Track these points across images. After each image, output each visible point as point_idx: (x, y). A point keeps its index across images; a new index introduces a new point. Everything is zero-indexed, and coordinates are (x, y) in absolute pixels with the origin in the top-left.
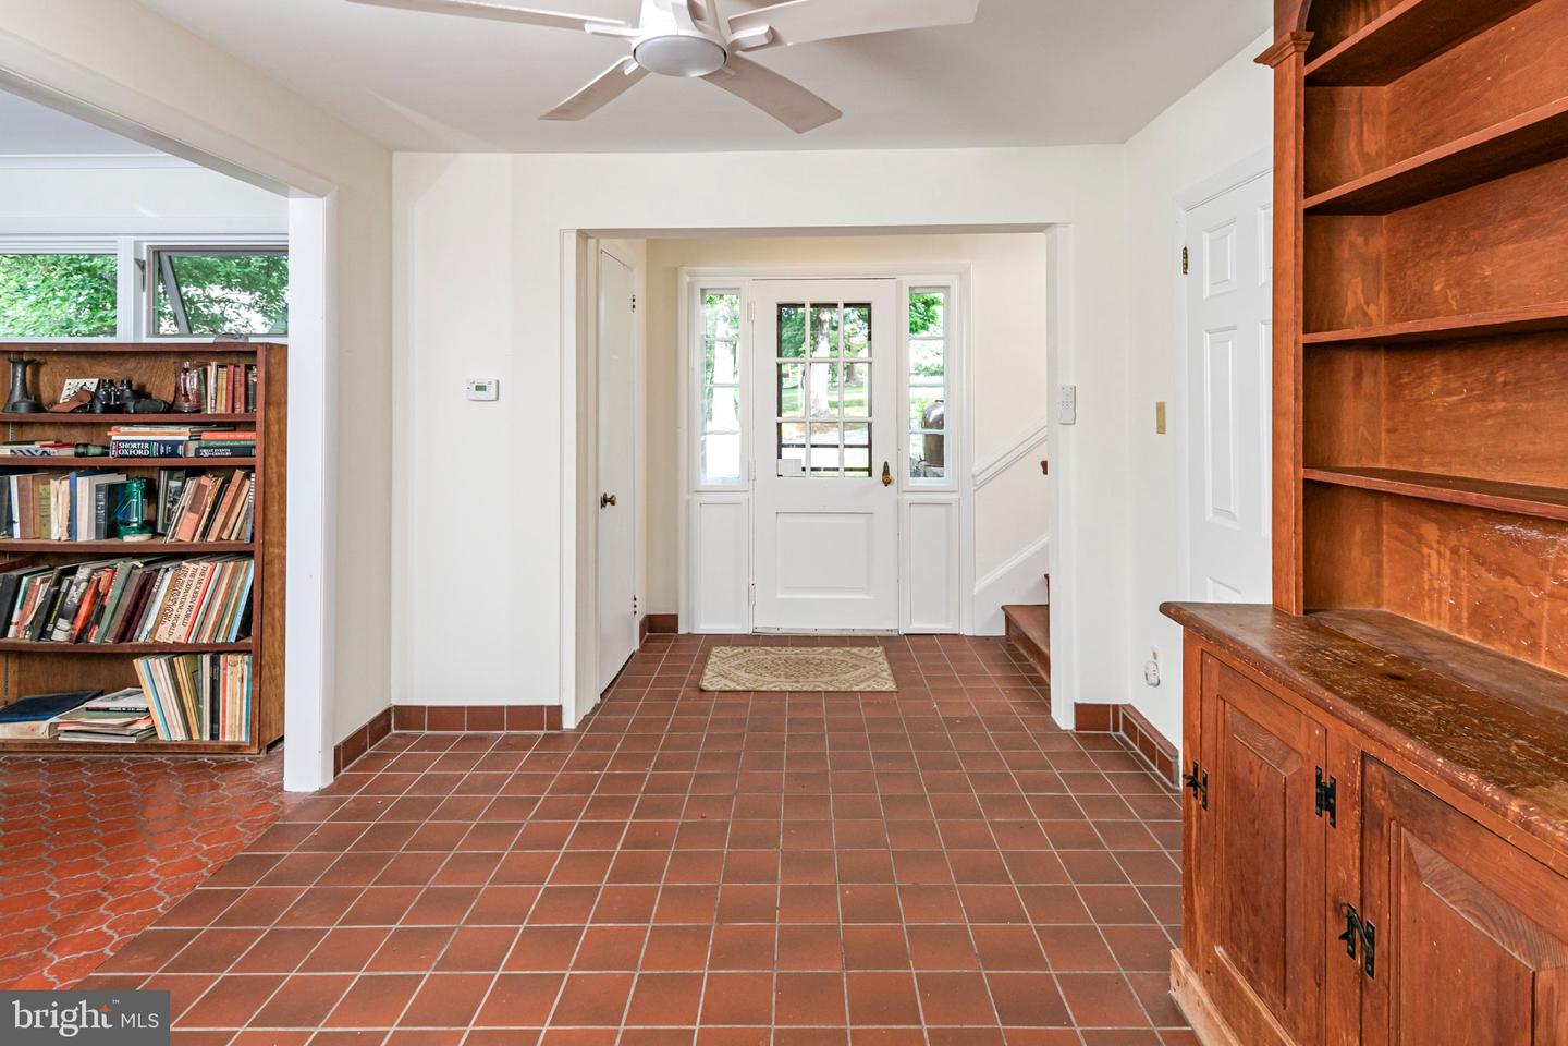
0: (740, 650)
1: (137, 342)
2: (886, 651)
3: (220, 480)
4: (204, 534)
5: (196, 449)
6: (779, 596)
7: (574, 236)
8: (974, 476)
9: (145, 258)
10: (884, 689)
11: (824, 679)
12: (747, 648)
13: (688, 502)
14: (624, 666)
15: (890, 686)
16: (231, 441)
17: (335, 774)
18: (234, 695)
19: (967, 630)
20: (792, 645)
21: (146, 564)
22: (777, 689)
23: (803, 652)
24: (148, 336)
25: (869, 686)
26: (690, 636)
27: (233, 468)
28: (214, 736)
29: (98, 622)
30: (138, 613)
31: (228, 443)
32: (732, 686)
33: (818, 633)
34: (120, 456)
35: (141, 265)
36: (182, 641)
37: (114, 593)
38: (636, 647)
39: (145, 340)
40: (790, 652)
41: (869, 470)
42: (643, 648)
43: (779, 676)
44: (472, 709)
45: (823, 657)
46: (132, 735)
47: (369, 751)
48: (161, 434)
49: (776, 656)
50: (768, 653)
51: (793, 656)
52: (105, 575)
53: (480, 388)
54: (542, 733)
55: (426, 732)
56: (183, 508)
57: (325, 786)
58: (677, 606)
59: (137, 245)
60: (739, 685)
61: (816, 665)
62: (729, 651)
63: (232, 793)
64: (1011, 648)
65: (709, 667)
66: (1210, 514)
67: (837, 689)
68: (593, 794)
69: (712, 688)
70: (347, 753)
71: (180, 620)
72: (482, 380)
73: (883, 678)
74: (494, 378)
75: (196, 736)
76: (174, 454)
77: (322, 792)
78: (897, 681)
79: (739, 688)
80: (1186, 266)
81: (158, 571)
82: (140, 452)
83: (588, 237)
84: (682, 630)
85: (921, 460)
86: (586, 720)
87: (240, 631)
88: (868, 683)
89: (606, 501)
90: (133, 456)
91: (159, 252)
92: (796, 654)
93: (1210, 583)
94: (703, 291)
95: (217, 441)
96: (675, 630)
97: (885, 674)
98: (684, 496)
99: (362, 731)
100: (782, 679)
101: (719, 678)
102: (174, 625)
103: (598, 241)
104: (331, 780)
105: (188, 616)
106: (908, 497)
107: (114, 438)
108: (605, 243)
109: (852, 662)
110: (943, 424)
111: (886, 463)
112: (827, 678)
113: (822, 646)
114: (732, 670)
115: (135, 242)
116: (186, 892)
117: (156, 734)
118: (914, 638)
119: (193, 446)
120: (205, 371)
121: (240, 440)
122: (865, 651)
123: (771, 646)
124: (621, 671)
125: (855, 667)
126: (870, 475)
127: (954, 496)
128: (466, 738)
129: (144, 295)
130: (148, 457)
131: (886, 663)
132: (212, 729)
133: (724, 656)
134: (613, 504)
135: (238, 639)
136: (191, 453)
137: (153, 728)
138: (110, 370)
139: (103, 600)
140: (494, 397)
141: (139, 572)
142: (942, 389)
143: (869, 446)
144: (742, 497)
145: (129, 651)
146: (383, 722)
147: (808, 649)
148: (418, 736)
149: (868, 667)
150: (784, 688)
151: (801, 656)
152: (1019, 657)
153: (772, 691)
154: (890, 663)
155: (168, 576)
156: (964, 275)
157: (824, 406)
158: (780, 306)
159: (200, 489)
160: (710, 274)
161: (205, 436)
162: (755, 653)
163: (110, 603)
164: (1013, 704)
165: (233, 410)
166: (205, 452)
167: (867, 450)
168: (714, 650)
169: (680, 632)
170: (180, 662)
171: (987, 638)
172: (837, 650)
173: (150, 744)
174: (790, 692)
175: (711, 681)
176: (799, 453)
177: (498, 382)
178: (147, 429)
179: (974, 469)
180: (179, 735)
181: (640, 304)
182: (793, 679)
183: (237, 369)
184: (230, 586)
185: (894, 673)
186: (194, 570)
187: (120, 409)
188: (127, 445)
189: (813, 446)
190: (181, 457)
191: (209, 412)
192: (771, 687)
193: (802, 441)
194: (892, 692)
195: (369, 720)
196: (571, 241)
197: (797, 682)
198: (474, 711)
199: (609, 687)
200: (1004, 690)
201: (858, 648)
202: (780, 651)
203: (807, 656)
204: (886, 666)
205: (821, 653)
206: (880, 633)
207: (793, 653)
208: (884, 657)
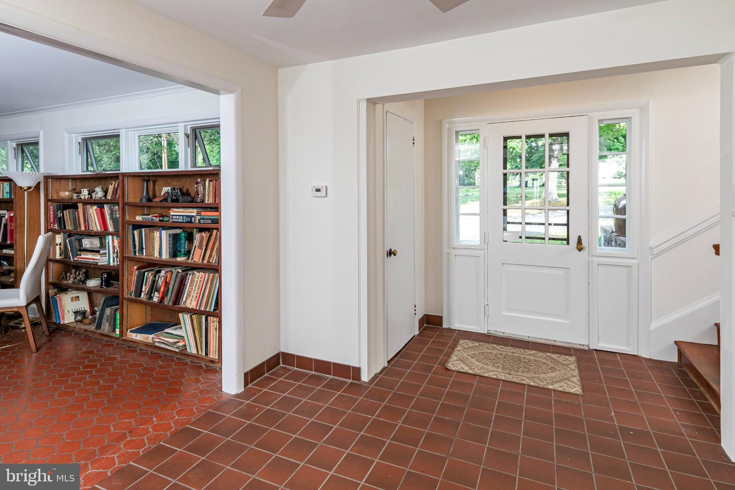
0: (477, 344)
1: (186, 170)
2: (578, 360)
3: (209, 234)
4: (203, 259)
5: (199, 220)
6: (504, 313)
7: (365, 103)
8: (651, 248)
9: (189, 133)
10: (572, 391)
11: (529, 375)
12: (482, 343)
13: (448, 254)
14: (406, 344)
15: (577, 389)
16: (212, 216)
17: (245, 387)
18: (213, 336)
19: (645, 354)
20: (511, 346)
21: (183, 271)
22: (495, 377)
23: (518, 352)
24: (191, 167)
25: (561, 387)
26: (449, 330)
27: (213, 229)
28: (206, 354)
29: (167, 295)
30: (181, 292)
31: (211, 217)
32: (466, 369)
33: (530, 340)
34: (173, 222)
35: (187, 136)
36: (194, 308)
37: (172, 283)
38: (417, 332)
39: (190, 169)
40: (509, 350)
41: (567, 240)
42: (420, 334)
43: (498, 367)
44: (317, 361)
45: (531, 358)
46: (177, 348)
47: (266, 375)
48: (187, 212)
49: (499, 352)
50: (494, 349)
51: (510, 354)
52: (169, 275)
53: (318, 190)
54: (350, 381)
55: (296, 369)
56: (195, 246)
57: (239, 392)
58: (442, 311)
59: (185, 127)
60: (470, 369)
61: (525, 363)
62: (470, 344)
63: (203, 387)
64: (682, 373)
65: (455, 353)
67: (536, 385)
68: (362, 433)
69: (453, 369)
70: (251, 376)
71: (194, 298)
72: (319, 185)
73: (573, 382)
74: (324, 184)
75: (200, 353)
76: (191, 222)
77: (237, 396)
78: (583, 388)
79: (470, 372)
81: (187, 274)
82: (180, 220)
83: (376, 103)
84: (445, 326)
85: (613, 232)
86: (376, 376)
87: (215, 306)
88: (561, 384)
89: (391, 253)
90: (177, 222)
91: (195, 129)
92: (513, 353)
94: (457, 133)
95: (207, 216)
96: (441, 324)
97: (575, 379)
98: (446, 250)
99: (262, 364)
100: (500, 370)
101: (459, 362)
102: (192, 300)
103: (383, 105)
104: (242, 389)
105: (196, 297)
106: (596, 259)
107: (171, 214)
108: (388, 106)
109: (551, 365)
110: (625, 211)
111: (579, 237)
112: (531, 375)
113: (533, 350)
114: (469, 357)
115: (185, 126)
116: (156, 444)
117: (186, 349)
118: (599, 353)
119: (198, 217)
120: (205, 183)
121: (215, 216)
122: (562, 358)
123: (498, 344)
124: (403, 348)
125: (553, 369)
126: (568, 244)
127: (635, 261)
128: (312, 376)
129: (189, 149)
130: (182, 222)
131: (576, 369)
132: (206, 350)
133: (466, 346)
134: (395, 255)
135: (214, 310)
136: (197, 222)
137: (185, 346)
138: (177, 184)
139: (169, 285)
140: (324, 195)
141: (180, 274)
142: (625, 188)
143: (567, 225)
144: (480, 253)
145: (177, 309)
146: (275, 360)
147: (522, 350)
148: (291, 370)
149: (563, 371)
150: (500, 377)
151: (515, 355)
152: (690, 383)
153: (491, 378)
154: (580, 370)
155: (191, 276)
156: (644, 109)
157: (555, 196)
158: (506, 139)
159: (202, 238)
160: (461, 122)
161: (203, 213)
162: (486, 348)
163: (171, 287)
164: (683, 426)
165: (215, 202)
166: (202, 221)
167: (566, 227)
168: (461, 342)
169: (444, 327)
170: (194, 317)
171: (661, 362)
172: (541, 354)
173: (183, 352)
174: (503, 380)
175: (454, 364)
176: (518, 228)
177: (326, 187)
178: (182, 210)
179: (651, 244)
180: (194, 351)
181: (419, 141)
182: (507, 371)
183: (217, 182)
184: (211, 284)
185: (582, 379)
186: (199, 275)
187: (177, 201)
188: (175, 217)
189: (527, 224)
190: (193, 223)
191: (206, 202)
192: (491, 375)
193: (520, 221)
194: (579, 395)
195: (267, 359)
196: (364, 105)
197: (510, 374)
198: (318, 362)
199: (394, 357)
200: (675, 411)
201: (557, 355)
202: (503, 349)
203: (520, 355)
204: (576, 372)
205: (530, 355)
206: (575, 346)
207: (511, 351)
208: (576, 365)
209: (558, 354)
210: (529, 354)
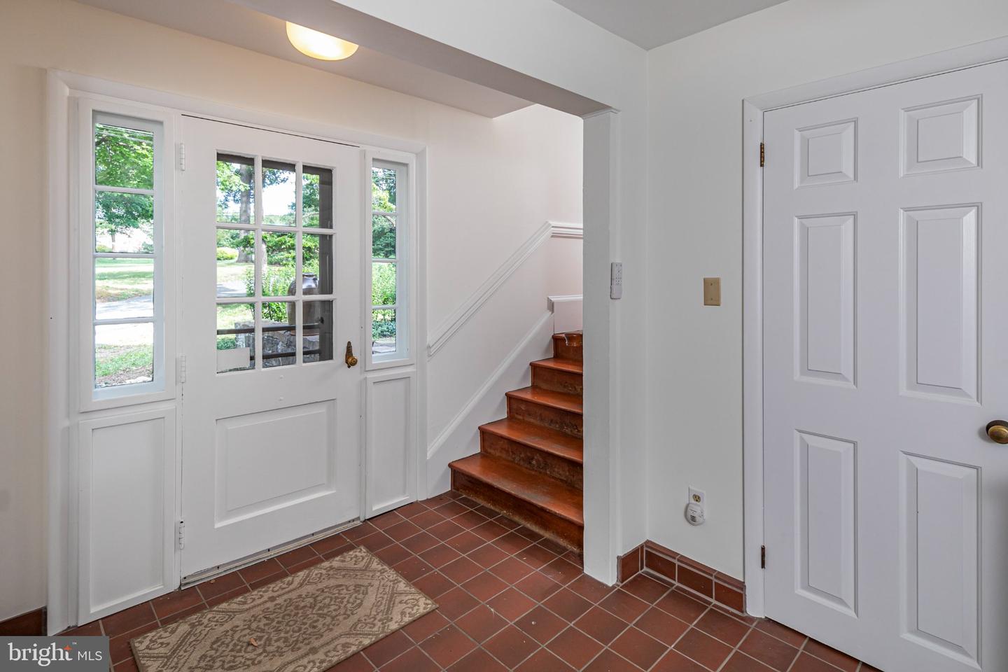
2: (371, 550)
6: (218, 525)
8: (429, 347)
10: (421, 611)
15: (423, 605)
20: (254, 587)
23: (277, 591)
25: (403, 614)
33: (272, 553)
40: (258, 599)
43: (279, 652)
45: (310, 589)
49: (245, 615)
50: (229, 614)
51: (270, 605)
58: (45, 594)
61: (312, 607)
66: (797, 376)
67: (372, 639)
73: (406, 593)
78: (427, 589)
80: (762, 157)
84: (55, 628)
88: (398, 608)
92: (272, 599)
93: (797, 434)
97: (401, 586)
100: (289, 654)
106: (373, 375)
109: (349, 583)
111: (349, 343)
112: (345, 624)
113: (294, 571)
118: (379, 523)
122: (348, 560)
123: (226, 600)
125: (360, 589)
127: (412, 369)
131: (385, 567)
147: (278, 584)
149: (375, 583)
151: (280, 601)
154: (390, 564)
162: (210, 623)
168: (140, 645)
171: (440, 498)
172: (315, 571)
179: (428, 341)
182: (303, 647)
185: (410, 573)
194: (435, 610)
197: (314, 650)
201: (337, 559)
202: (245, 603)
203: (286, 597)
204: (391, 574)
205: (301, 585)
206: (342, 529)
207: (265, 598)
208: (376, 560)
209: (337, 556)
210: (298, 583)
